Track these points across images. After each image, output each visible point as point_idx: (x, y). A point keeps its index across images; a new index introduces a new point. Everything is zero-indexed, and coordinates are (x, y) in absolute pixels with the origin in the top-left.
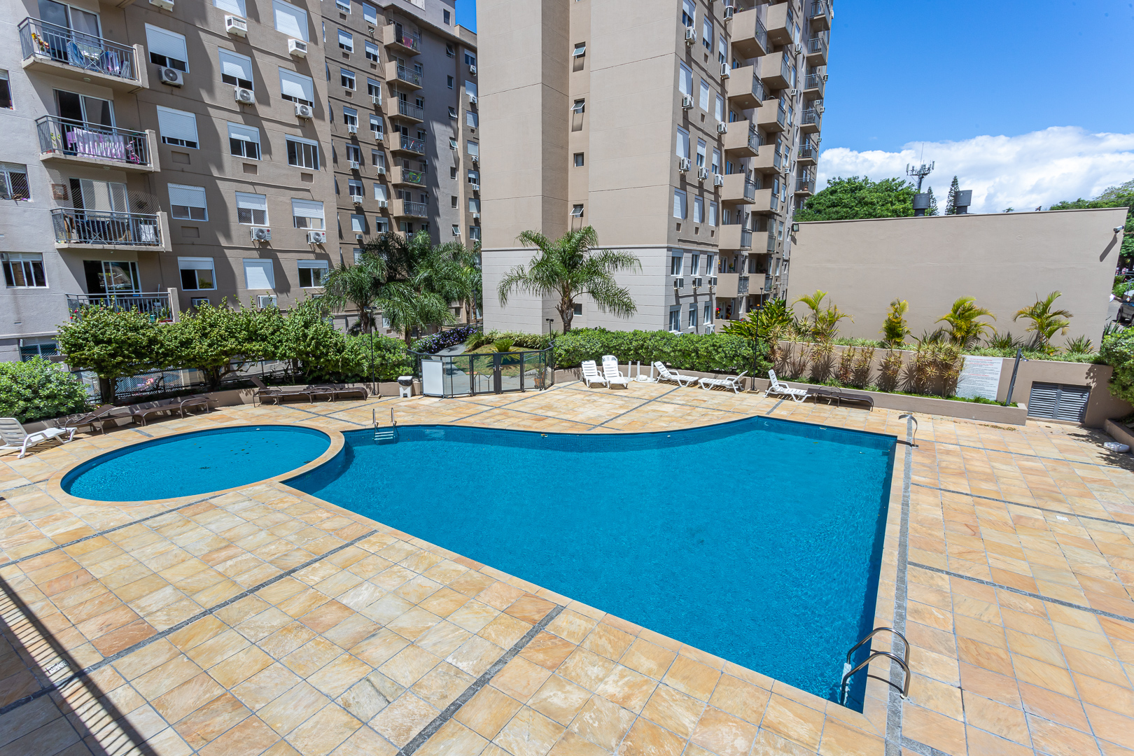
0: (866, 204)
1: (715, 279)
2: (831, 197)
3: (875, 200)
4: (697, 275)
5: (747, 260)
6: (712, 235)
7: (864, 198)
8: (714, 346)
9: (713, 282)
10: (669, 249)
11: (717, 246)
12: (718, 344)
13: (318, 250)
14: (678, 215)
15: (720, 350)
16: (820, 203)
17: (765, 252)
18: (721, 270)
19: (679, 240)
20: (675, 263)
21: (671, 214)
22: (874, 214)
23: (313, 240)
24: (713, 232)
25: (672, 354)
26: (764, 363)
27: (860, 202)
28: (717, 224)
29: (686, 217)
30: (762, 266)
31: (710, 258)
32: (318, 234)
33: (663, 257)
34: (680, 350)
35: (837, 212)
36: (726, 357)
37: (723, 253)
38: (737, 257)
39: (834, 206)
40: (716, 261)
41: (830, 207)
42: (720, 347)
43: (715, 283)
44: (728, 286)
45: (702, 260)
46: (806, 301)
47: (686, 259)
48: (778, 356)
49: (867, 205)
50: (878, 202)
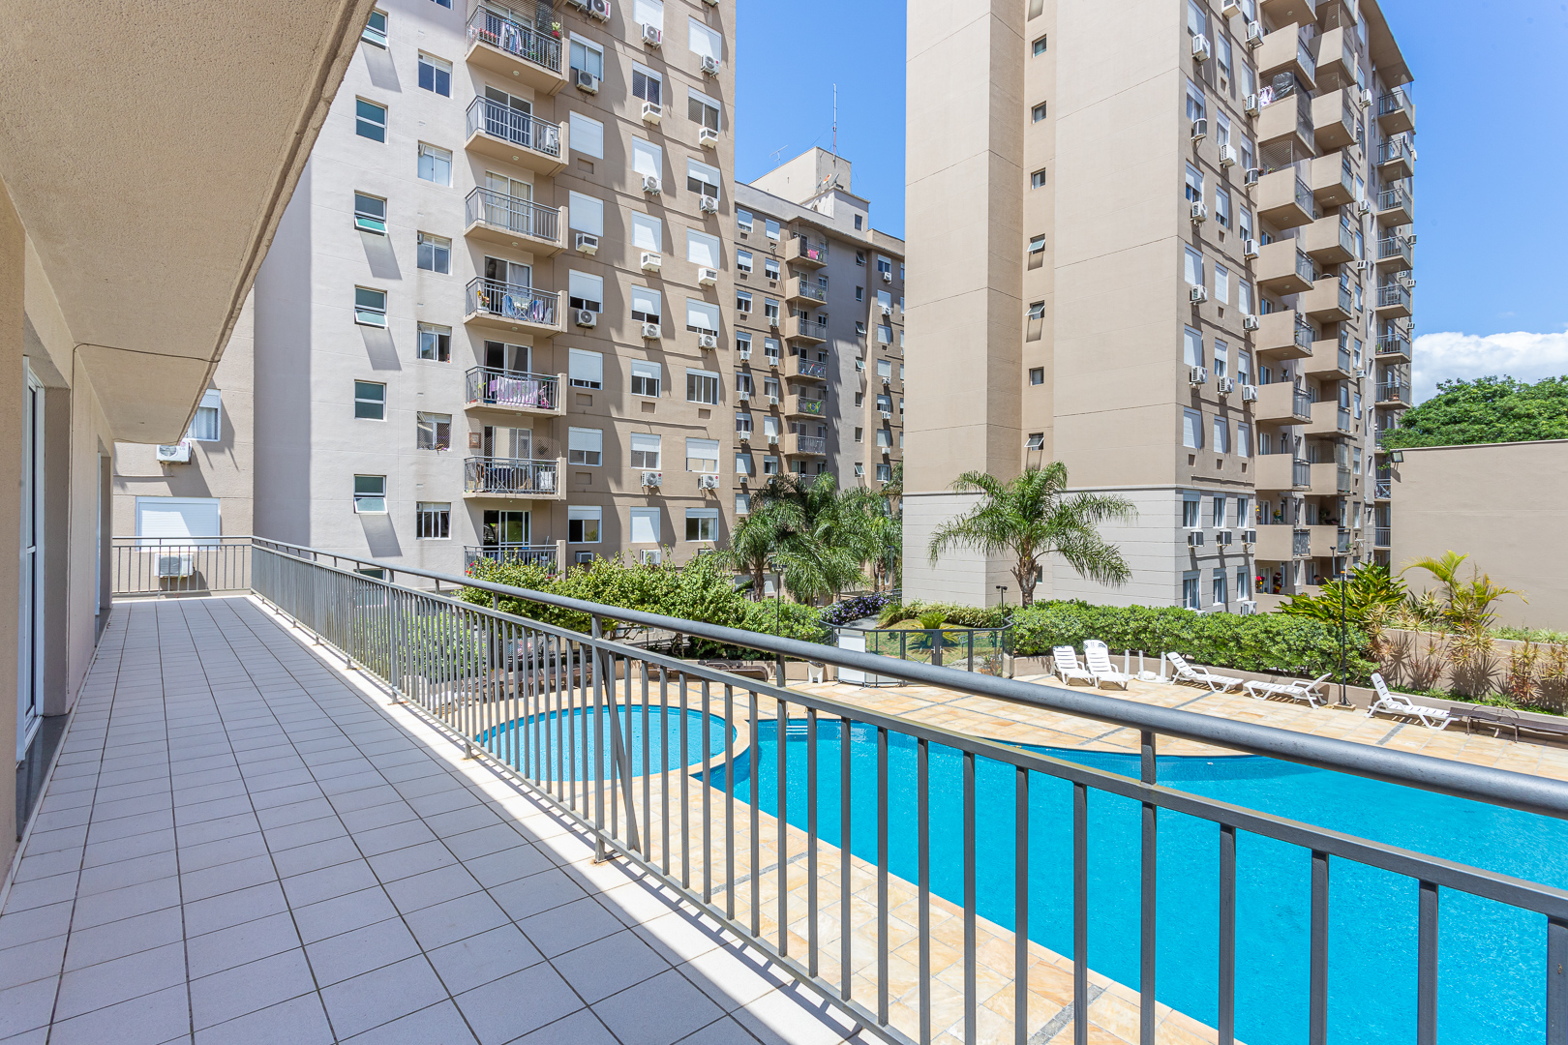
0: (1518, 417)
1: (1253, 534)
2: (1448, 409)
3: (1535, 412)
4: (1223, 527)
5: (1303, 506)
6: (1244, 470)
7: (1511, 409)
8: (1266, 632)
9: (1249, 537)
10: (1179, 490)
11: (1253, 485)
12: (1274, 630)
13: (709, 497)
14: (1190, 442)
15: (1279, 639)
16: (1427, 419)
17: (1335, 493)
18: (1261, 520)
19: (1193, 478)
20: (1188, 510)
21: (1179, 442)
22: (1536, 432)
23: (705, 485)
24: (1244, 465)
25: (1196, 642)
26: (1361, 662)
27: (1504, 415)
28: (1250, 454)
29: (1202, 445)
30: (1328, 514)
31: (1242, 504)
32: (711, 478)
33: (1170, 503)
34: (1209, 637)
35: (1463, 432)
36: (1290, 650)
37: (1262, 494)
38: (1285, 501)
39: (1456, 422)
40: (1252, 507)
41: (1448, 424)
42: (1278, 634)
43: (1253, 539)
44: (1275, 543)
45: (1230, 506)
46: (1431, 567)
47: (1205, 504)
48: (1386, 652)
49: (1520, 418)
50: (1540, 414)
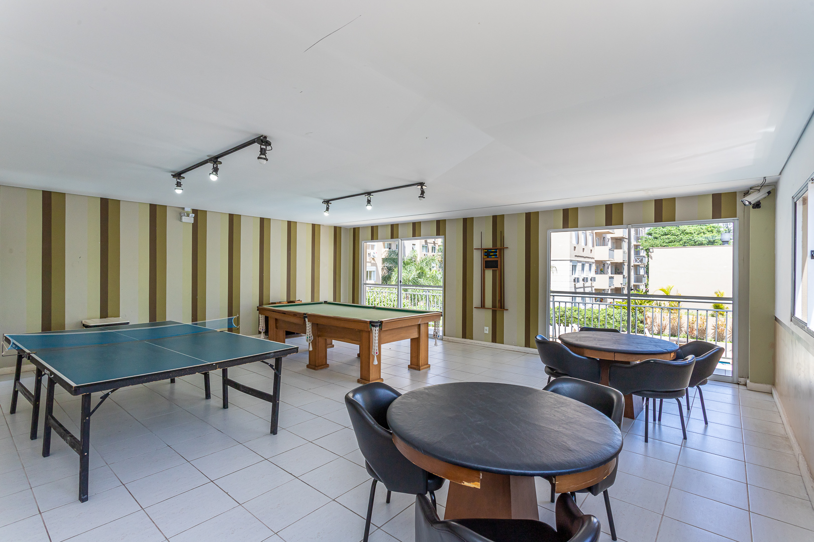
0: (687, 233)
1: (594, 278)
2: (663, 229)
3: (693, 232)
4: (576, 276)
5: (610, 267)
7: (685, 230)
8: (608, 315)
9: (593, 279)
10: (571, 261)
11: (593, 258)
12: (611, 314)
13: (373, 262)
14: (574, 242)
15: (612, 317)
16: (656, 233)
17: (622, 261)
18: (596, 273)
19: (575, 256)
20: (574, 267)
21: (571, 242)
22: (693, 239)
23: (372, 256)
25: (582, 320)
26: (641, 325)
27: (683, 232)
28: (593, 246)
29: (578, 243)
30: (618, 270)
31: (583, 265)
32: (374, 253)
33: (569, 265)
34: (587, 318)
35: (669, 239)
36: (616, 321)
37: (596, 261)
38: (604, 265)
39: (666, 235)
40: (594, 267)
41: (663, 235)
42: (612, 316)
43: (594, 281)
44: (602, 282)
45: (587, 266)
47: (579, 266)
48: (649, 321)
49: (688, 234)
50: (695, 233)
